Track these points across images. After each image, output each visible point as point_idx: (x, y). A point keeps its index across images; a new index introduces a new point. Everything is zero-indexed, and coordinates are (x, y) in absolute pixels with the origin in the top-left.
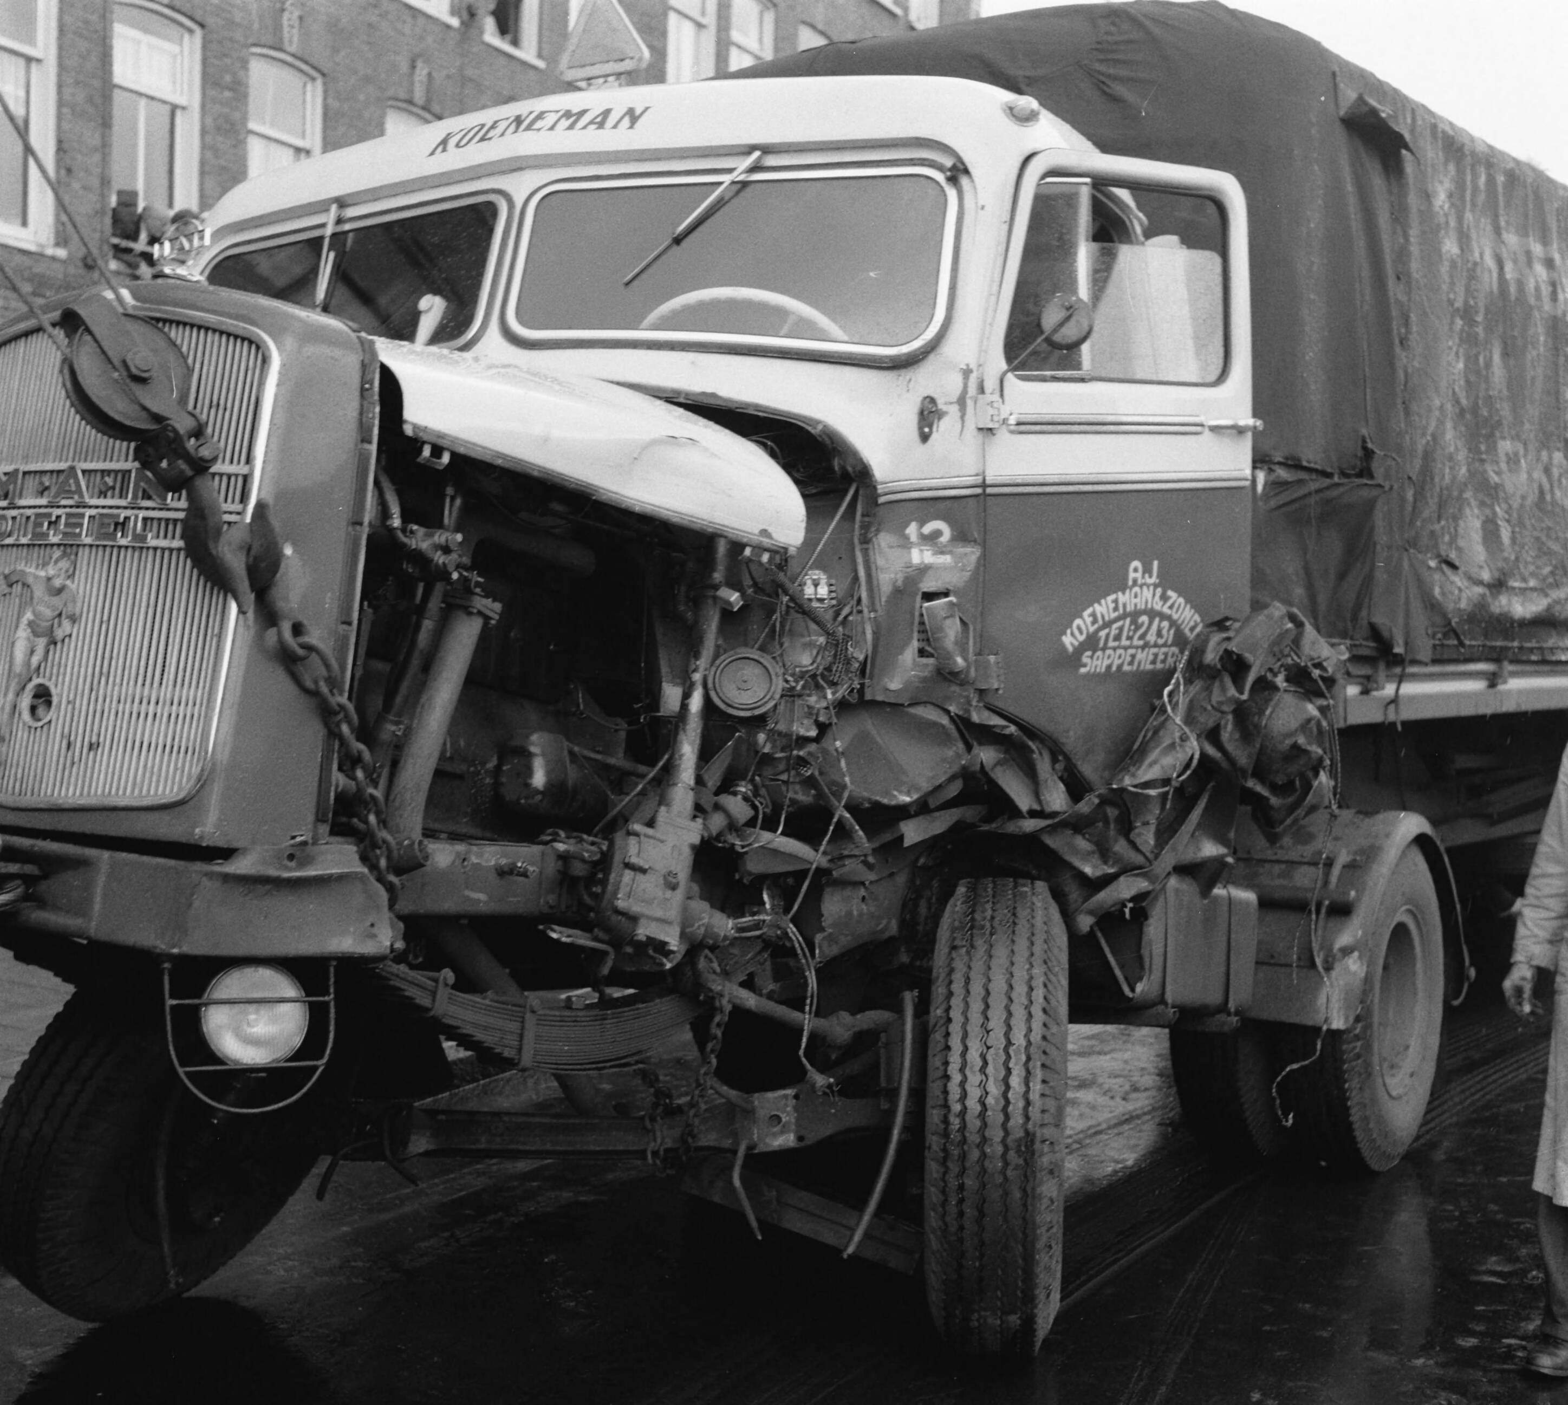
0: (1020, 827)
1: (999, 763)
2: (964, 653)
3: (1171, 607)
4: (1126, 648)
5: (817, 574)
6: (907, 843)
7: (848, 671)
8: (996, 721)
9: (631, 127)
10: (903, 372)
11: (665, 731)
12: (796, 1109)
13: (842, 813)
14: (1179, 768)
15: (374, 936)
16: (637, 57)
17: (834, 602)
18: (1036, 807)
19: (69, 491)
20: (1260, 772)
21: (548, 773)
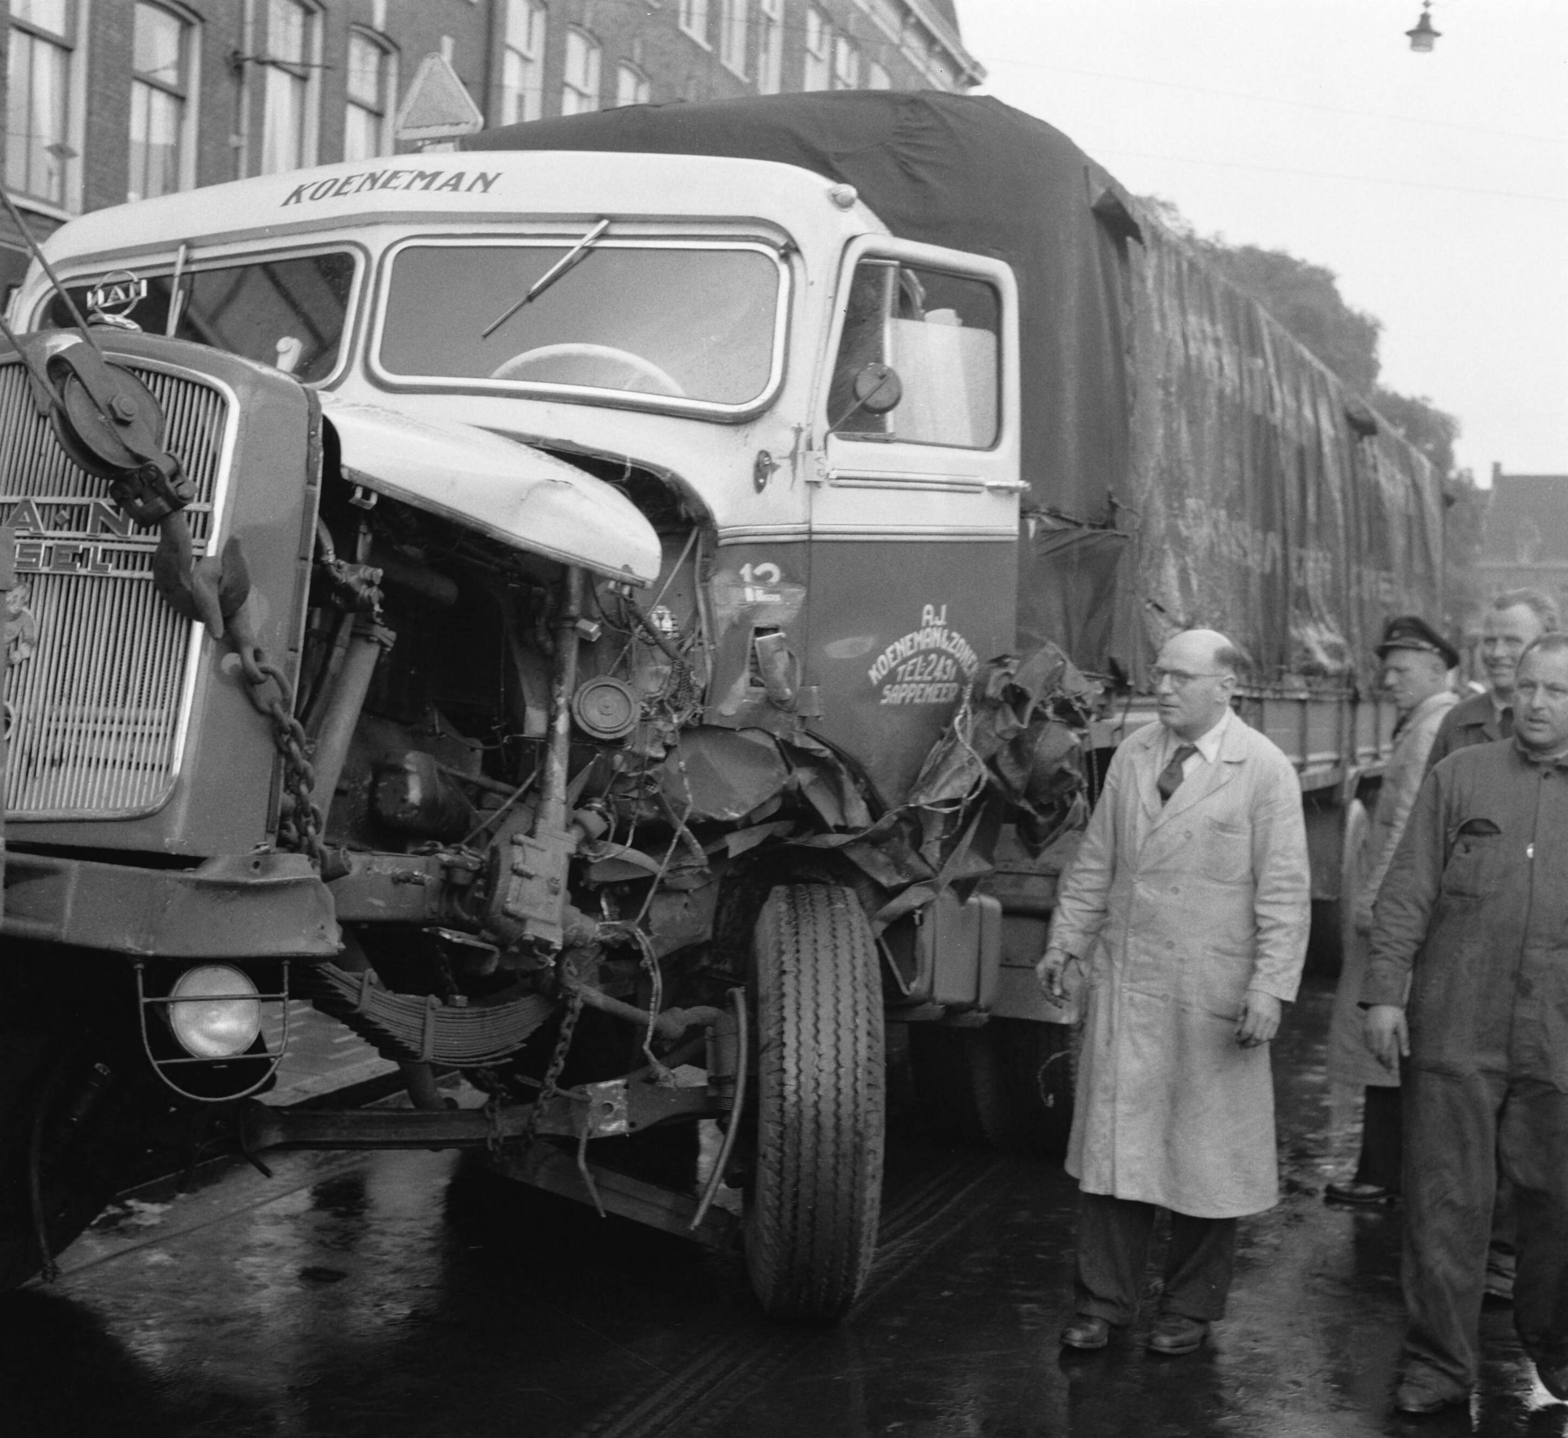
0: (826, 842)
1: (812, 783)
2: (791, 684)
3: (954, 647)
4: (918, 683)
5: (661, 609)
6: (731, 854)
7: (691, 698)
8: (814, 745)
9: (485, 191)
10: (741, 428)
11: (528, 751)
12: (627, 1097)
13: (682, 829)
14: (969, 789)
15: (323, 937)
16: (472, 121)
17: (676, 635)
18: (841, 823)
19: (25, 523)
20: (1030, 794)
21: (423, 790)
